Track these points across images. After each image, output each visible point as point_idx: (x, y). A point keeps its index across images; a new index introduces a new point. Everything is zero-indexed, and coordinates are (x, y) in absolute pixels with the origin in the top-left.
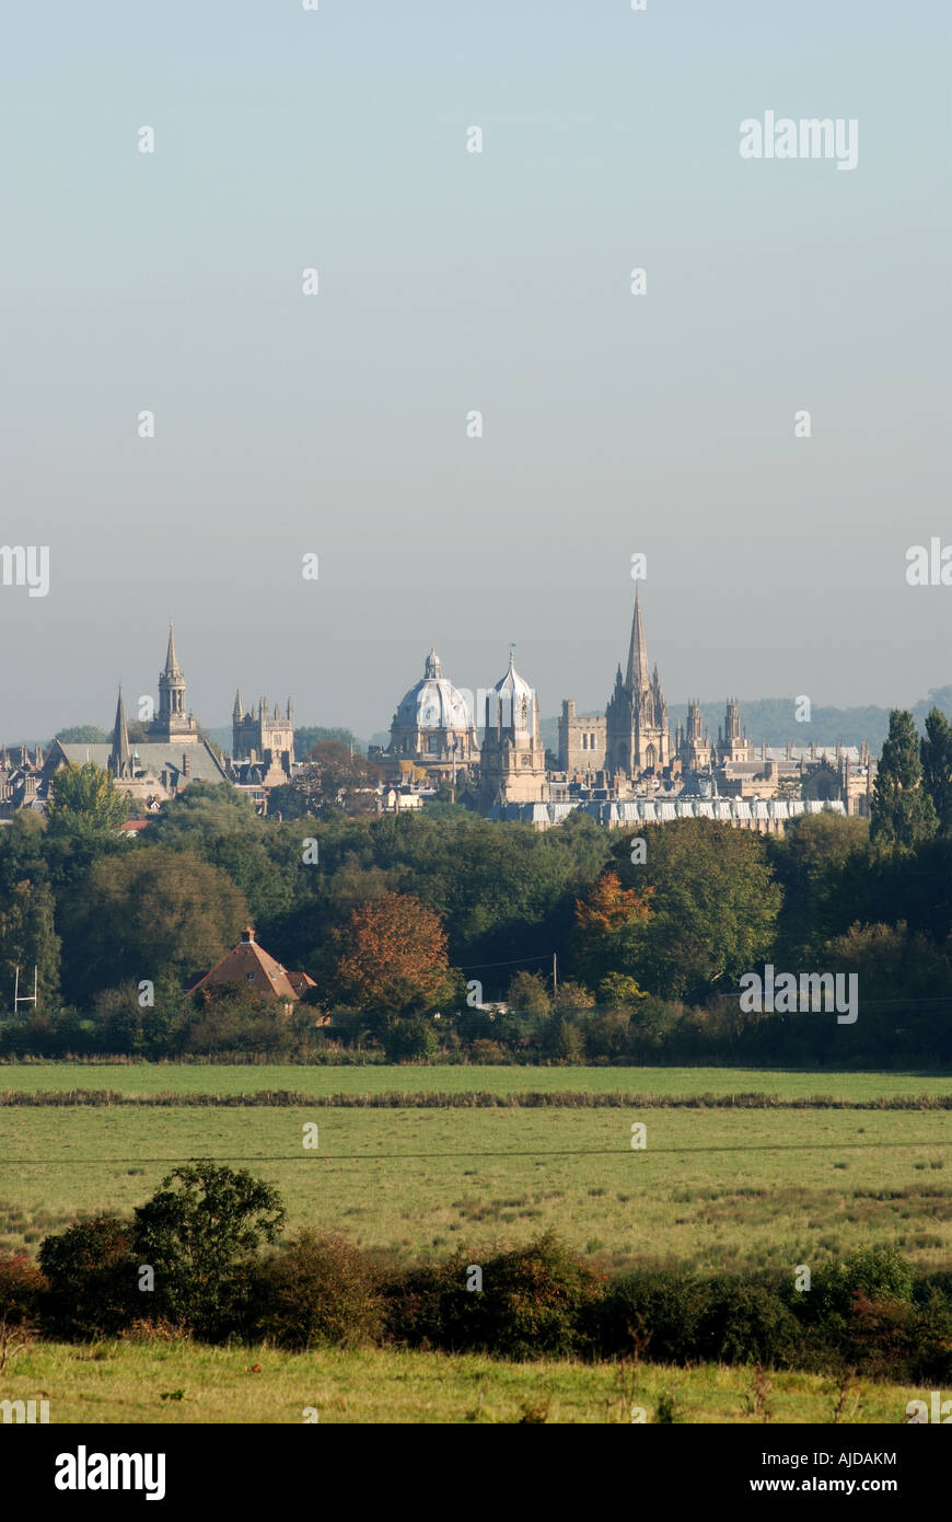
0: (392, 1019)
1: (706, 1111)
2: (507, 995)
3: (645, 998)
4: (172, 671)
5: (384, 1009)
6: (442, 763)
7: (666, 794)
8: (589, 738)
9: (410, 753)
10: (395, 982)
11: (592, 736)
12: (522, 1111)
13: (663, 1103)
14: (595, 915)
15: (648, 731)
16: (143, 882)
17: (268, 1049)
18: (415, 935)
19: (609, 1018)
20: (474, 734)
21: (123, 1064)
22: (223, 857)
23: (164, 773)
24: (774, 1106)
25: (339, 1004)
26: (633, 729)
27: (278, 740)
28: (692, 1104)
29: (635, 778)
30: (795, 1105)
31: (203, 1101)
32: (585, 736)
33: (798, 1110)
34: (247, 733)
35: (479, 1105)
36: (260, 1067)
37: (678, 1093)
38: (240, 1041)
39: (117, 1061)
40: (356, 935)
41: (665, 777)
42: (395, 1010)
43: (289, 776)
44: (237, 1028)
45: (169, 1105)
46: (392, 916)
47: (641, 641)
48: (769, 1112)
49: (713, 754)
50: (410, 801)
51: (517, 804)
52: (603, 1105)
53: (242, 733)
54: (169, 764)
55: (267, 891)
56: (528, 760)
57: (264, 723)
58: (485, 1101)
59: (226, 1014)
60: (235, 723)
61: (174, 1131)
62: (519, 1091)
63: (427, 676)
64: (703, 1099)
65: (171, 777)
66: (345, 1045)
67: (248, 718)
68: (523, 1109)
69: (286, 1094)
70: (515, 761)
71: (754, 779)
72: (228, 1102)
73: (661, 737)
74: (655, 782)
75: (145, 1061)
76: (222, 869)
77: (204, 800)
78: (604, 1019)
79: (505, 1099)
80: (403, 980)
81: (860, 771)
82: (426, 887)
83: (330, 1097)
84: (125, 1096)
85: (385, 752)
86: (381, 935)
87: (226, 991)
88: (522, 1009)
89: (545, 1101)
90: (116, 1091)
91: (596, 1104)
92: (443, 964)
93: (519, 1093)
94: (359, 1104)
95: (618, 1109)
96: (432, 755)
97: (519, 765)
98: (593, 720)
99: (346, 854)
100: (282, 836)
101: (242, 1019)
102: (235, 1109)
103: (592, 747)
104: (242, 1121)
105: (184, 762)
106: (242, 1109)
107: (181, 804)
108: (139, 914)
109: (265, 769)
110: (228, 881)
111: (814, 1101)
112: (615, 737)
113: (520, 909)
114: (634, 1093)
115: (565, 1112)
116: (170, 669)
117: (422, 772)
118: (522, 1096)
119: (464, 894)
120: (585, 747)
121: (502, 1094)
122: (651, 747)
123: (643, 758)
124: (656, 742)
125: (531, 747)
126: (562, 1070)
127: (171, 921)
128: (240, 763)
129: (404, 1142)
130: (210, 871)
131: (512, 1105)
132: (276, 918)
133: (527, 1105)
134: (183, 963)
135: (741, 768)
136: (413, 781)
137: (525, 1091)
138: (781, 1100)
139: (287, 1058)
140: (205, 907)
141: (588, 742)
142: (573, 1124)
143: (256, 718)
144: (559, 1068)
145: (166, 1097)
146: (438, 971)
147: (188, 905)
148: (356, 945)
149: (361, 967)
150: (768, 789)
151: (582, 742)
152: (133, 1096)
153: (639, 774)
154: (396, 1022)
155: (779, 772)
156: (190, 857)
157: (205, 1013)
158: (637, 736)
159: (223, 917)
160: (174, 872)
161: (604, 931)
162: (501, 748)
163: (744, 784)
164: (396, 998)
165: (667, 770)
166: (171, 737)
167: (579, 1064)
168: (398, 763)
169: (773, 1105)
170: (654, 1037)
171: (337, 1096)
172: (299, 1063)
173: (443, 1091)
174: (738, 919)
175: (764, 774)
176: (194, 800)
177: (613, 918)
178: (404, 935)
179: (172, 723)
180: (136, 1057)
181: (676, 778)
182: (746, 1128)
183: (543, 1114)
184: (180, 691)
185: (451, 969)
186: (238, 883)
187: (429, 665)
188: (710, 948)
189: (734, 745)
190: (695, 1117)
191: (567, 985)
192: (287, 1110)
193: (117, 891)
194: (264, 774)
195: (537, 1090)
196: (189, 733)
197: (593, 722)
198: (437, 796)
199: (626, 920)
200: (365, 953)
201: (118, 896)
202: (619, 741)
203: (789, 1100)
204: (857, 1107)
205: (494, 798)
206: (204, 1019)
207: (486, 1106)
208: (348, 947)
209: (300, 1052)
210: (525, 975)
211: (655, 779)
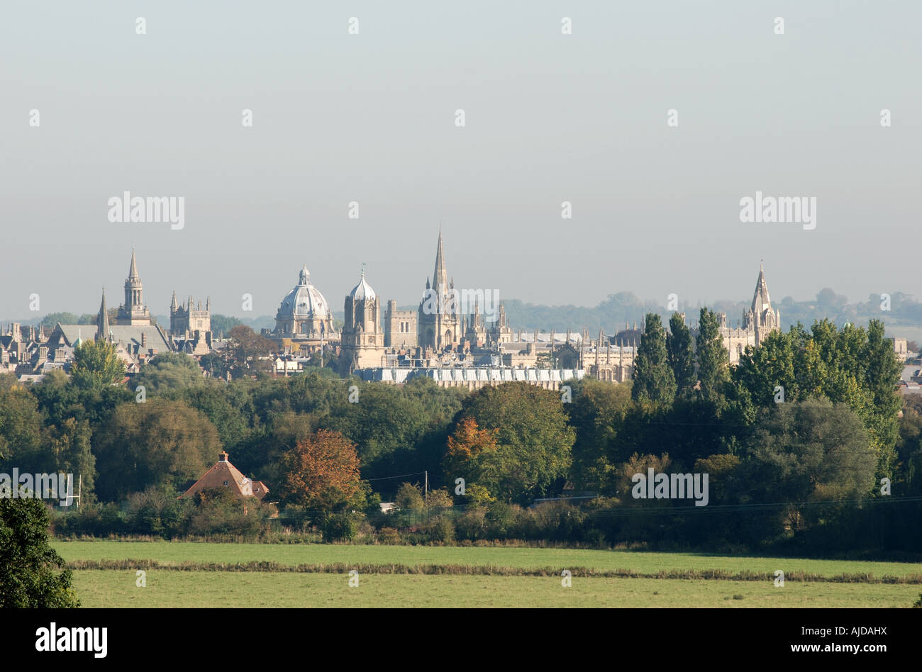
0: (327, 514)
1: (547, 578)
2: (395, 498)
3: (495, 502)
4: (134, 278)
5: (320, 507)
6: (310, 340)
7: (460, 363)
8: (405, 325)
9: (288, 333)
10: (328, 489)
11: (407, 324)
12: (427, 577)
13: (518, 572)
14: (461, 447)
15: (447, 321)
16: (150, 420)
17: (243, 533)
18: (339, 459)
19: (470, 515)
20: (331, 322)
21: (147, 541)
22: (202, 404)
23: (129, 345)
24: (593, 576)
25: (290, 503)
26: (437, 320)
27: (199, 324)
28: (537, 574)
29: (440, 352)
30: (606, 575)
31: (212, 567)
32: (402, 324)
33: (608, 579)
34: (179, 319)
35: (396, 572)
36: (240, 545)
37: (527, 567)
38: (225, 527)
39: (143, 539)
40: (300, 458)
41: (459, 352)
42: (328, 508)
43: (210, 348)
44: (223, 518)
45: (190, 570)
46: (324, 445)
47: (442, 262)
48: (590, 580)
49: (487, 337)
50: (292, 365)
51: (371, 369)
52: (480, 574)
53: (176, 319)
54: (133, 340)
55: (231, 427)
56: (372, 339)
57: (191, 313)
58: (400, 570)
59: (215, 509)
60: (172, 313)
61: (200, 588)
62: (423, 563)
63: (300, 283)
64: (545, 570)
65: (135, 348)
66: (295, 530)
67: (181, 309)
68: (426, 576)
69: (268, 563)
70: (364, 340)
71: (519, 354)
72: (229, 568)
73: (455, 325)
74: (453, 355)
75: (162, 539)
76: (202, 412)
77: (169, 365)
78: (467, 516)
79: (414, 570)
80: (333, 488)
81: (591, 350)
82: (337, 425)
83: (297, 566)
84: (161, 563)
85: (272, 333)
86: (316, 459)
87: (215, 494)
88: (406, 507)
89: (440, 570)
90: (154, 560)
91: (474, 572)
92: (357, 478)
93: (422, 565)
94: (317, 570)
95: (490, 577)
96: (304, 335)
97: (367, 343)
98: (408, 313)
99: (272, 401)
100: (230, 389)
101: (226, 512)
102: (234, 573)
103: (407, 331)
104: (242, 581)
105: (143, 338)
106: (239, 573)
107: (153, 367)
108: (147, 441)
109: (195, 343)
110: (205, 420)
111: (618, 573)
112: (425, 325)
113: (400, 441)
114: (499, 566)
115: (455, 578)
116: (132, 276)
117: (297, 345)
118: (424, 566)
119: (362, 431)
120: (402, 331)
121: (411, 565)
122: (448, 332)
123: (443, 339)
124: (452, 329)
125: (375, 331)
126: (441, 549)
127: (168, 447)
128: (178, 339)
129: (356, 597)
130: (194, 413)
131: (418, 573)
132: (238, 445)
133: (428, 573)
134: (175, 474)
135: (509, 347)
136: (292, 352)
137: (427, 563)
138: (596, 571)
139: (257, 539)
140: (190, 437)
141: (405, 327)
142: (463, 587)
143: (186, 309)
144: (439, 547)
145: (187, 565)
146: (353, 482)
147: (180, 437)
148: (300, 465)
149: (303, 479)
150: (530, 361)
151: (400, 327)
152: (166, 564)
153: (442, 349)
154: (330, 516)
155: (536, 350)
156: (181, 404)
157: (201, 508)
158: (439, 324)
159: (203, 444)
160: (170, 413)
161: (466, 457)
162: (355, 332)
163: (513, 357)
164: (328, 500)
165: (460, 347)
166: (133, 321)
167: (451, 545)
168: (282, 340)
169: (590, 574)
170: (500, 528)
171: (302, 565)
172: (265, 543)
173: (372, 563)
174: (546, 449)
175: (526, 351)
176: (161, 364)
177: (473, 449)
178: (330, 458)
179: (133, 313)
180: (155, 537)
181: (467, 351)
182: (579, 590)
183: (441, 579)
184: (139, 291)
185: (362, 481)
186: (212, 421)
187: (301, 276)
188: (528, 468)
189: (501, 332)
190: (542, 582)
191: (435, 492)
192: (269, 574)
193: (132, 426)
194: (195, 346)
195: (435, 563)
196: (144, 319)
197: (407, 315)
198: (310, 363)
199: (481, 450)
200: (306, 470)
201: (134, 430)
202: (427, 327)
203: (601, 571)
204: (647, 576)
205: (350, 365)
206: (201, 512)
207: (401, 573)
208: (295, 466)
209: (266, 535)
210: (408, 485)
211: (452, 352)
